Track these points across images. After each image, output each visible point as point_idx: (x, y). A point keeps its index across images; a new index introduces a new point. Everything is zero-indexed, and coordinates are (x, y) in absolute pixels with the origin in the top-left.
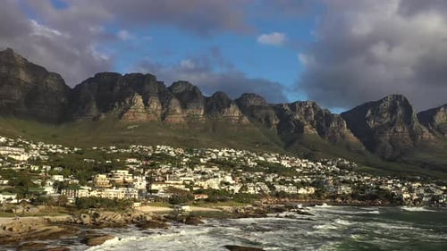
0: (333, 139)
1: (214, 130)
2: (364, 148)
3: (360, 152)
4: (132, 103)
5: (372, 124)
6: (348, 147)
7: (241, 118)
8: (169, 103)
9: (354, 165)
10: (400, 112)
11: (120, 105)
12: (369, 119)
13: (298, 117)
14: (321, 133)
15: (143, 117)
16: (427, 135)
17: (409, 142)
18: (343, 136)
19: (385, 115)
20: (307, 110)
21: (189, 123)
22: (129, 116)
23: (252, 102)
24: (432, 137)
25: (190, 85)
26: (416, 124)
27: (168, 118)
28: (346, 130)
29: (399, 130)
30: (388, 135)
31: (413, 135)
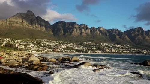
0: (123, 39)
1: (94, 37)
2: (131, 41)
3: (130, 43)
4: (73, 31)
5: (133, 35)
6: (127, 41)
7: (100, 34)
8: (82, 30)
9: (131, 46)
10: (140, 32)
11: (70, 31)
12: (132, 33)
13: (114, 33)
14: (120, 37)
15: (76, 34)
16: (147, 38)
17: (143, 40)
18: (126, 38)
19: (136, 33)
20: (116, 31)
21: (87, 35)
22: (73, 34)
23: (101, 29)
24: (149, 38)
25: (85, 25)
26: (145, 35)
27: (82, 34)
28: (126, 37)
29: (140, 37)
30: (137, 38)
31: (144, 38)
